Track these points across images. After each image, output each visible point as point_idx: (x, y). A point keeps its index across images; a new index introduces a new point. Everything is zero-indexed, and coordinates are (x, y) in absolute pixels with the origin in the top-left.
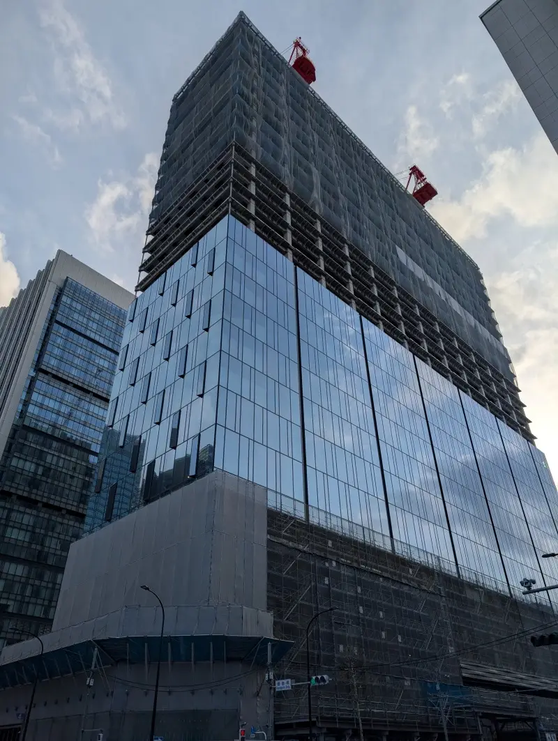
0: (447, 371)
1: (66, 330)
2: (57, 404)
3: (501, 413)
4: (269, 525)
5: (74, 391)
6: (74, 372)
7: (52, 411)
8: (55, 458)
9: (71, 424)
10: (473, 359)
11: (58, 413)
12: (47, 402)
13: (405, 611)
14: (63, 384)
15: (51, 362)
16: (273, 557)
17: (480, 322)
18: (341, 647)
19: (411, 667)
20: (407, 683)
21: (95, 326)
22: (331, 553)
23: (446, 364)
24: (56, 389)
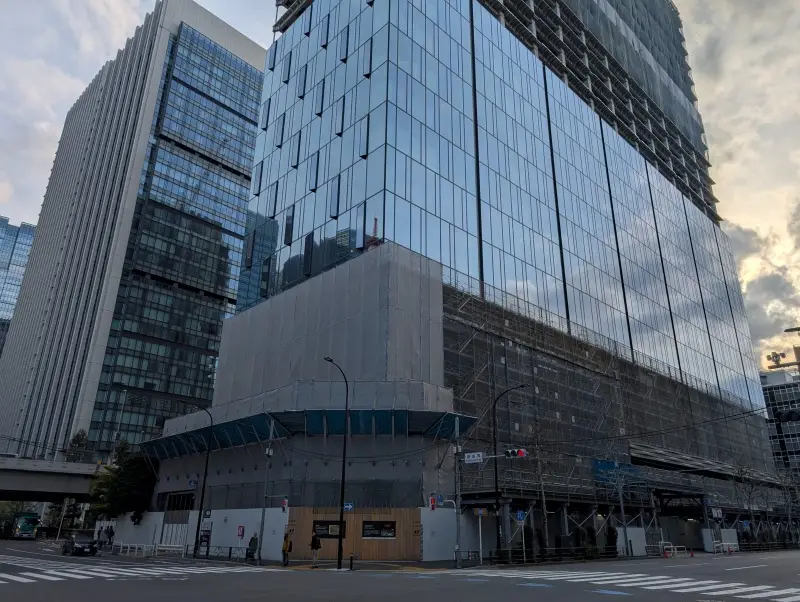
0: (635, 140)
1: (186, 89)
2: (184, 176)
3: (688, 191)
4: (445, 301)
5: (201, 162)
6: (199, 140)
7: (179, 184)
8: (187, 236)
9: (200, 200)
10: (664, 126)
11: (186, 187)
12: (172, 173)
13: (580, 393)
14: (189, 154)
15: (172, 128)
16: (449, 335)
17: (675, 81)
18: (517, 426)
19: (583, 446)
20: (579, 461)
21: (219, 85)
22: (508, 333)
23: (634, 130)
24: (181, 159)
